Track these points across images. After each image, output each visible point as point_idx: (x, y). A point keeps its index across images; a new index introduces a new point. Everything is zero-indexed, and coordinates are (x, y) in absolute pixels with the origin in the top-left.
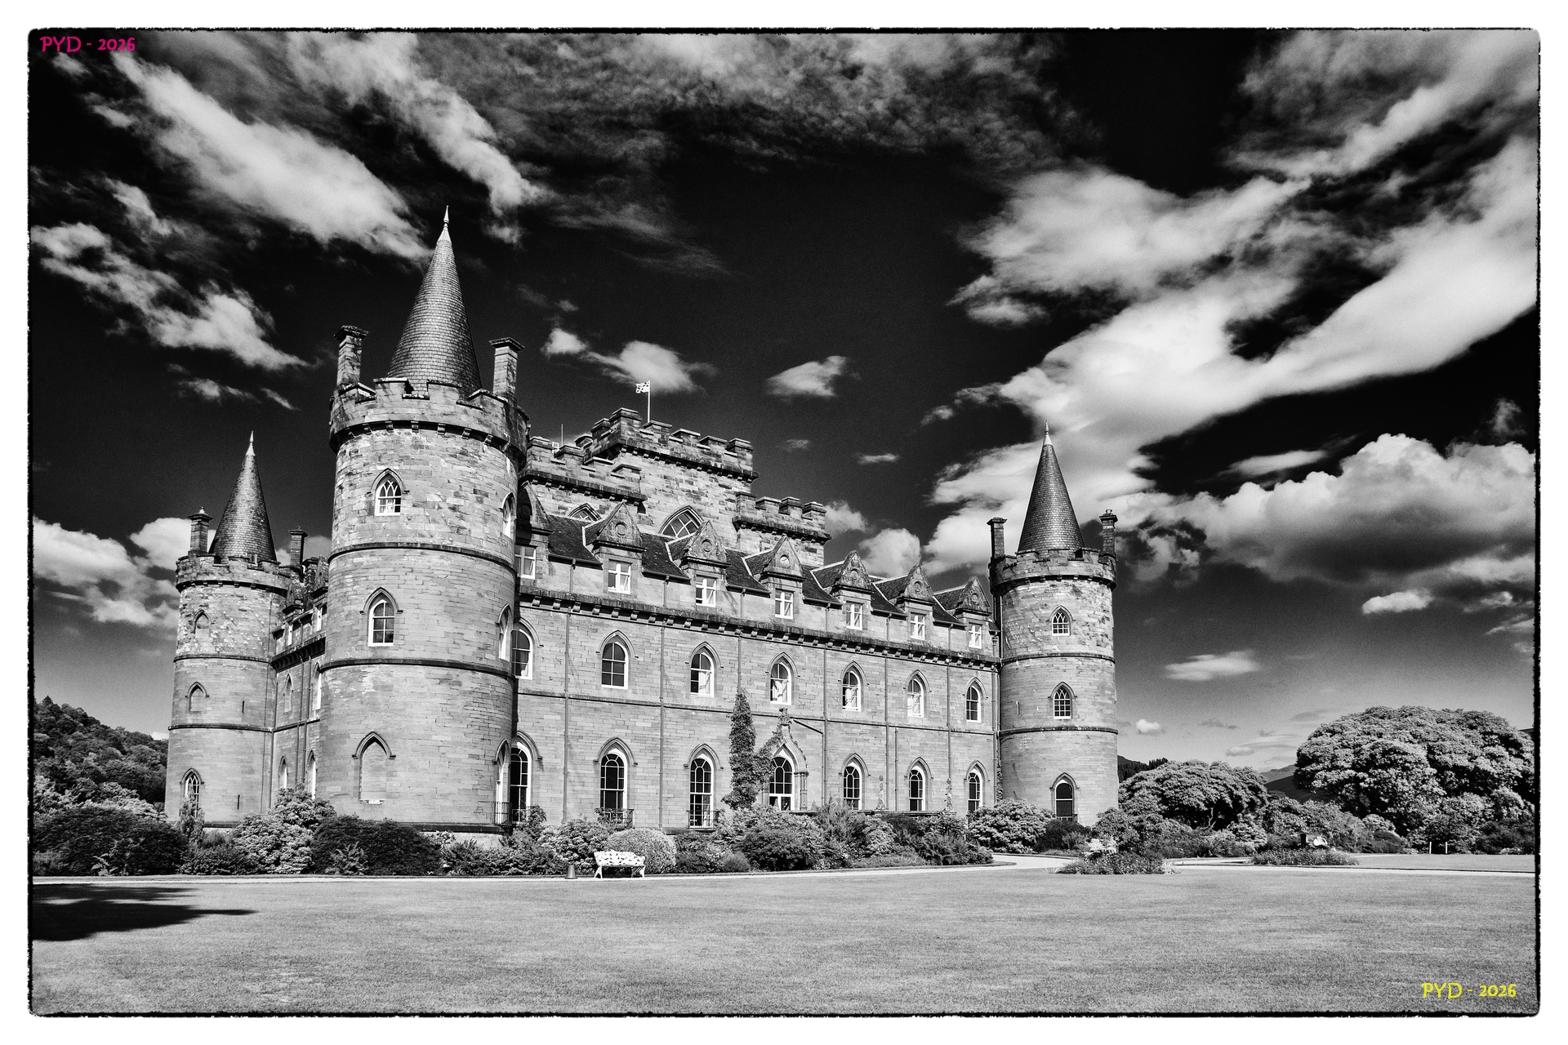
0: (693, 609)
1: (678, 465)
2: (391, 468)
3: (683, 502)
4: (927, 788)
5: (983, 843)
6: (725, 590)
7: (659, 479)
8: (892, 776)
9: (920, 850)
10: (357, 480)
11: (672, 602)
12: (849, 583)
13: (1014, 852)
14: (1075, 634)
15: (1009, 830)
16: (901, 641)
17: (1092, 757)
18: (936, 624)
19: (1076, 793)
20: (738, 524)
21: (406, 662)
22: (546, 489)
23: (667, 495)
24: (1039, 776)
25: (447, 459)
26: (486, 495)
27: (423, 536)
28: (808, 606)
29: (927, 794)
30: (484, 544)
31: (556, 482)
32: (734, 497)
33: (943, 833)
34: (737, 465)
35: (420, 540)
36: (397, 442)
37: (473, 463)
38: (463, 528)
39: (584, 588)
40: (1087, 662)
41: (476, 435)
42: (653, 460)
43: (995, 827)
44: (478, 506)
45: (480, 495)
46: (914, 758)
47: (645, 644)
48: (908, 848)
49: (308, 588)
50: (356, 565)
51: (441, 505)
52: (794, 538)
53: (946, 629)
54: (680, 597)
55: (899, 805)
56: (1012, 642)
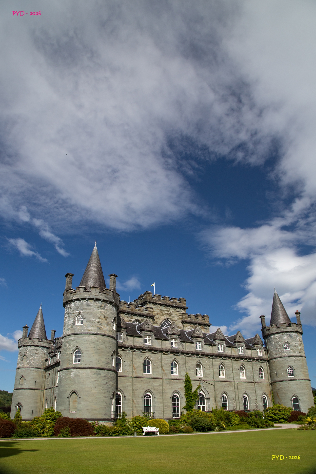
0: (171, 348)
1: (164, 306)
2: (80, 311)
3: (166, 317)
4: (249, 401)
5: (270, 420)
6: (180, 342)
7: (158, 311)
8: (237, 398)
9: (249, 423)
10: (71, 315)
11: (164, 347)
12: (218, 338)
13: (281, 423)
14: (292, 349)
15: (278, 415)
16: (236, 355)
17: (303, 389)
18: (246, 349)
19: (299, 401)
20: (183, 322)
21: (84, 368)
22: (125, 315)
23: (161, 315)
24: (286, 396)
25: (96, 308)
26: (108, 318)
27: (89, 331)
28: (206, 346)
29: (249, 403)
30: (107, 332)
31: (128, 313)
32: (181, 315)
33: (256, 417)
34: (181, 305)
35: (88, 332)
36: (82, 304)
37: (104, 309)
38: (101, 328)
39: (137, 344)
40: (297, 358)
41: (105, 301)
42: (156, 305)
43: (274, 414)
44: (105, 321)
45: (106, 318)
46: (244, 392)
47: (156, 360)
48: (245, 422)
49: (56, 347)
50: (70, 340)
51: (95, 321)
52: (200, 326)
53: (250, 350)
54: (167, 345)
55: (241, 408)
56: (272, 353)
